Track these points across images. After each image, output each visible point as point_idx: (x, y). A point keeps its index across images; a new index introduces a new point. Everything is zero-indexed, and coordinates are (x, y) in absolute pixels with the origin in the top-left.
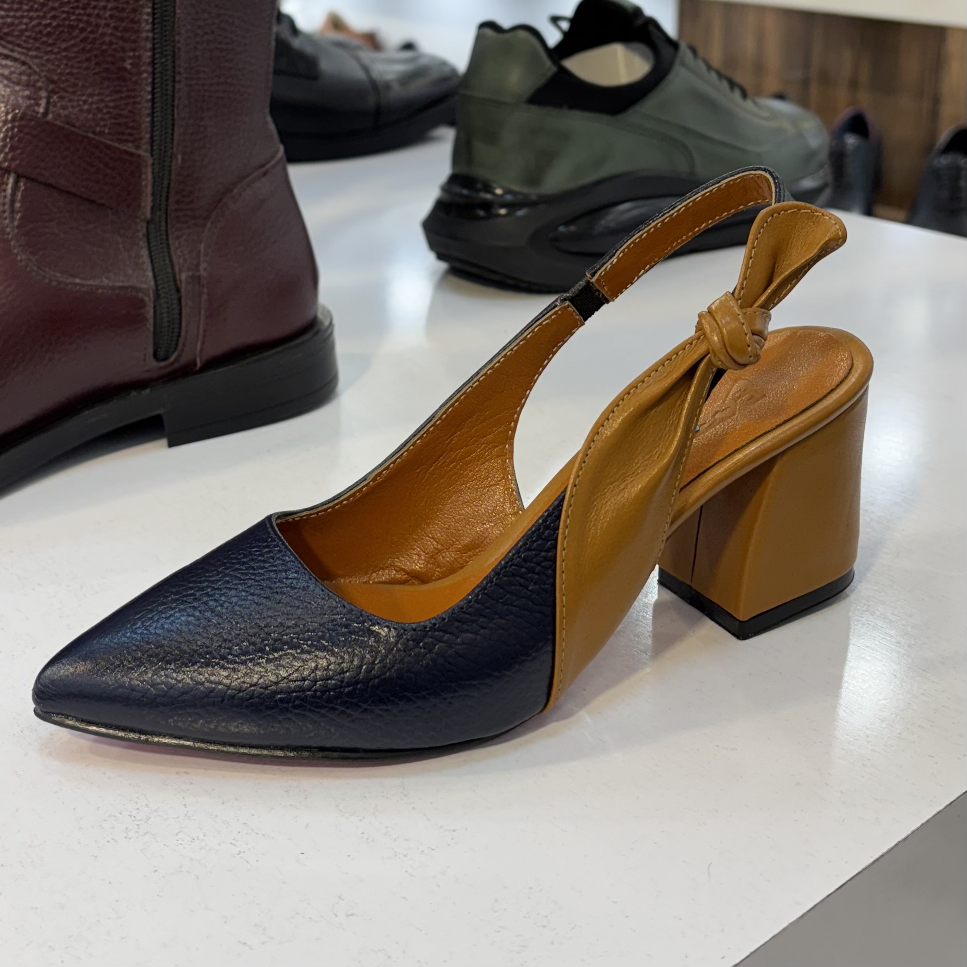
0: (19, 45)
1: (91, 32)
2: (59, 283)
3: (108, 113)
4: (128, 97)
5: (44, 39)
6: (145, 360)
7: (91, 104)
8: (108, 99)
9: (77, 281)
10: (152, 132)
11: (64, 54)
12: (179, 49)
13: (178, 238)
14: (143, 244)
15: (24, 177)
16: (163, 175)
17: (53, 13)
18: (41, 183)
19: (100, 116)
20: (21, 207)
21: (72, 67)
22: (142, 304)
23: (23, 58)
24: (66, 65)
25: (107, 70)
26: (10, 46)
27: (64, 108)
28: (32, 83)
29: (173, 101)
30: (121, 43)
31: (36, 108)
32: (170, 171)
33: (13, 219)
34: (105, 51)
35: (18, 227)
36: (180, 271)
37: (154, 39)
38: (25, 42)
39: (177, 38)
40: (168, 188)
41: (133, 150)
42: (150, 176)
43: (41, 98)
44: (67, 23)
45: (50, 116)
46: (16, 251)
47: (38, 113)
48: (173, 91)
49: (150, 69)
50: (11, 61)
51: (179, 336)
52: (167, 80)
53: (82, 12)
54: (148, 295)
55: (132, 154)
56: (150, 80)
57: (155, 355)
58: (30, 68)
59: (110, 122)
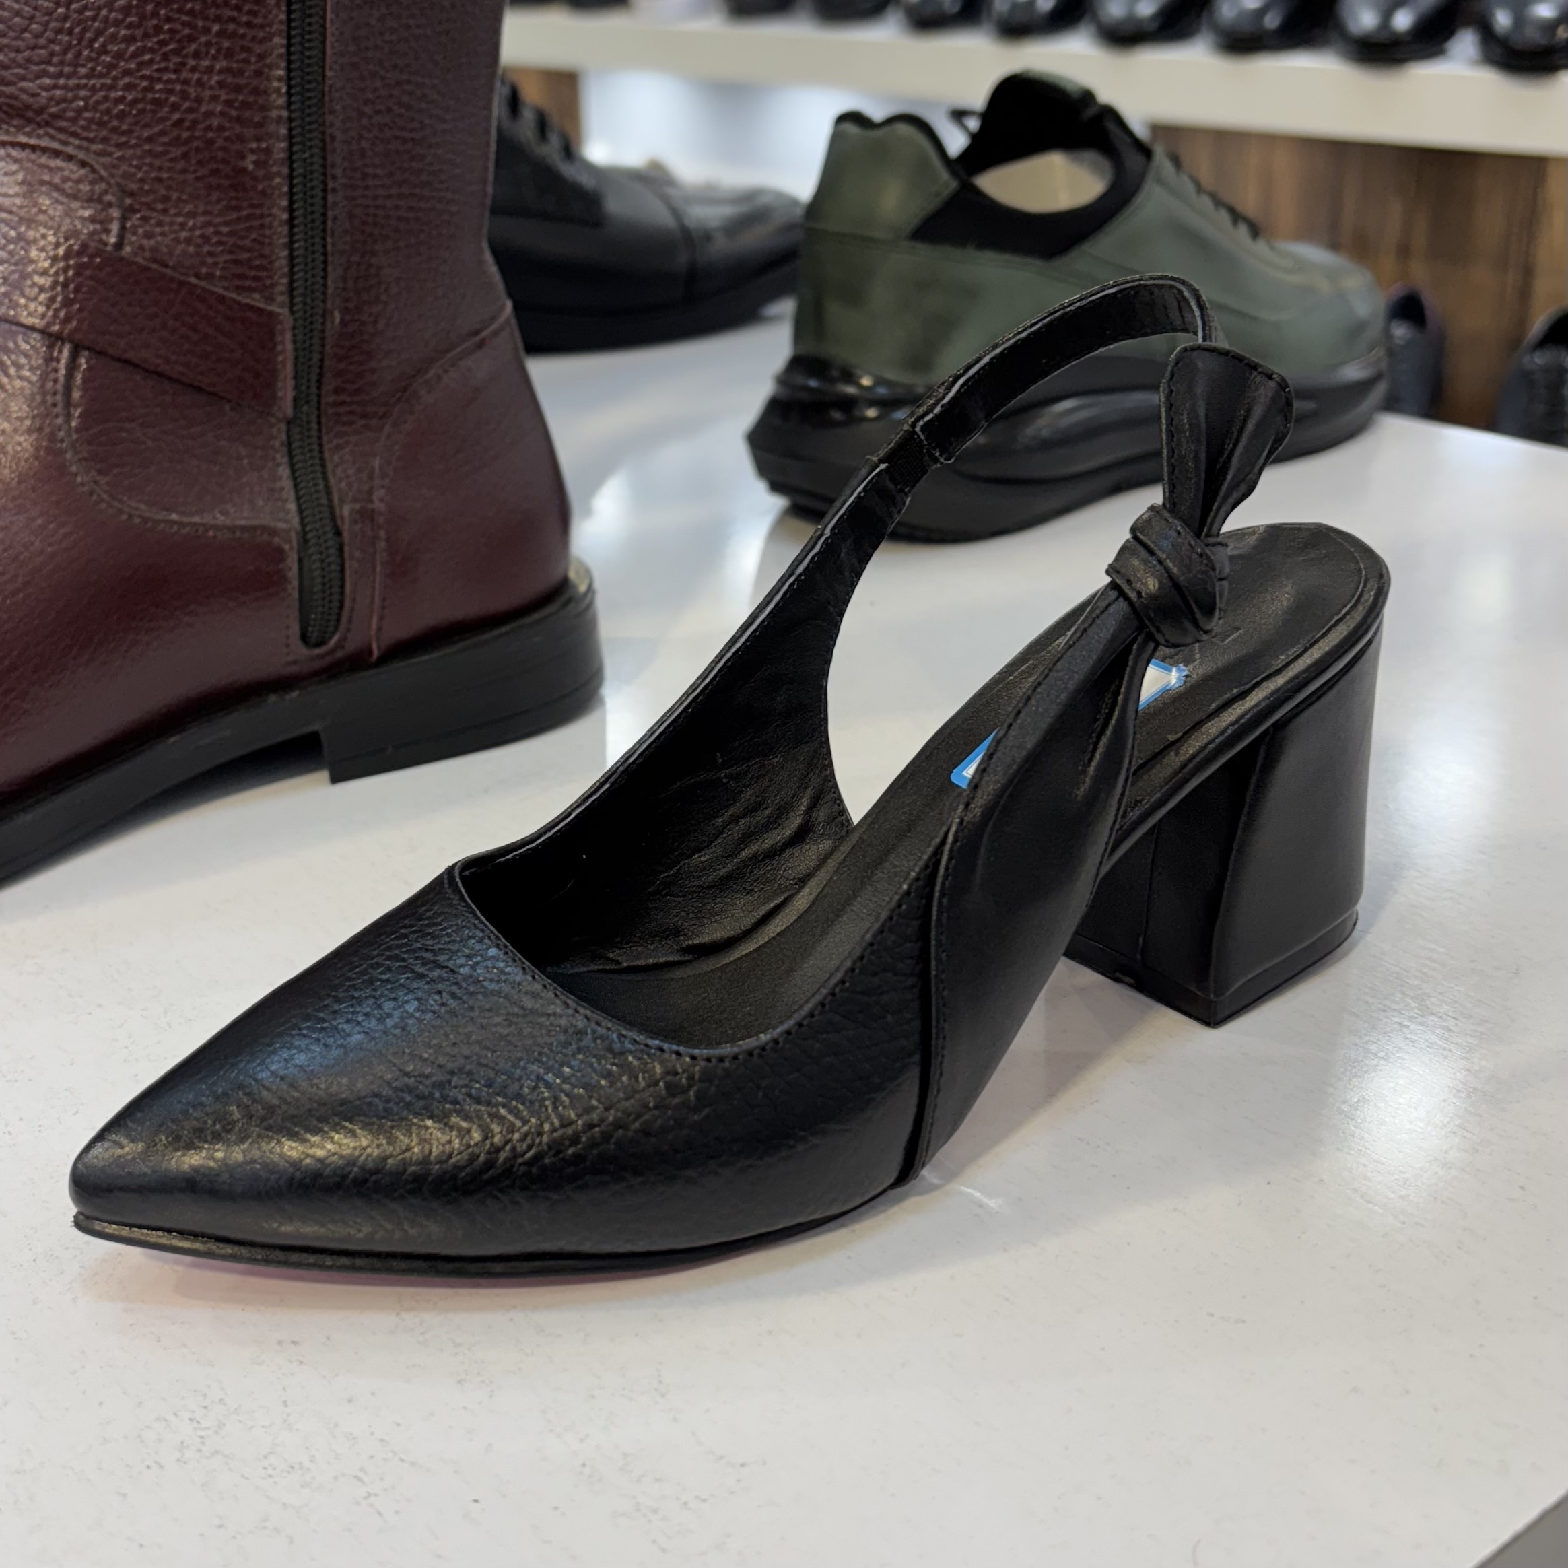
0: (75, 135)
1: (190, 110)
2: (145, 520)
3: (220, 243)
4: (250, 217)
5: (115, 123)
6: (288, 645)
7: (193, 229)
8: (218, 220)
9: (174, 517)
10: (292, 273)
11: (147, 147)
12: (333, 138)
13: (338, 448)
14: (282, 458)
15: (88, 349)
16: (311, 345)
17: (127, 80)
18: (113, 358)
19: (206, 249)
20: (82, 397)
21: (160, 169)
22: (279, 554)
23: (81, 155)
24: (151, 165)
25: (215, 172)
26: (62, 136)
27: (148, 235)
28: (95, 197)
29: (324, 222)
30: (238, 129)
31: (104, 237)
32: (323, 339)
33: (68, 416)
34: (211, 142)
35: (77, 430)
36: (342, 501)
37: (290, 120)
38: (83, 128)
39: (329, 118)
40: (321, 367)
41: (261, 305)
42: (289, 346)
43: (112, 220)
44: (150, 96)
45: (127, 249)
46: (74, 468)
47: (106, 244)
48: (324, 206)
49: (285, 171)
50: (63, 160)
51: (341, 607)
52: (312, 188)
53: (173, 77)
54: (290, 542)
55: (260, 311)
56: (286, 189)
57: (304, 638)
58: (93, 170)
59: (223, 259)
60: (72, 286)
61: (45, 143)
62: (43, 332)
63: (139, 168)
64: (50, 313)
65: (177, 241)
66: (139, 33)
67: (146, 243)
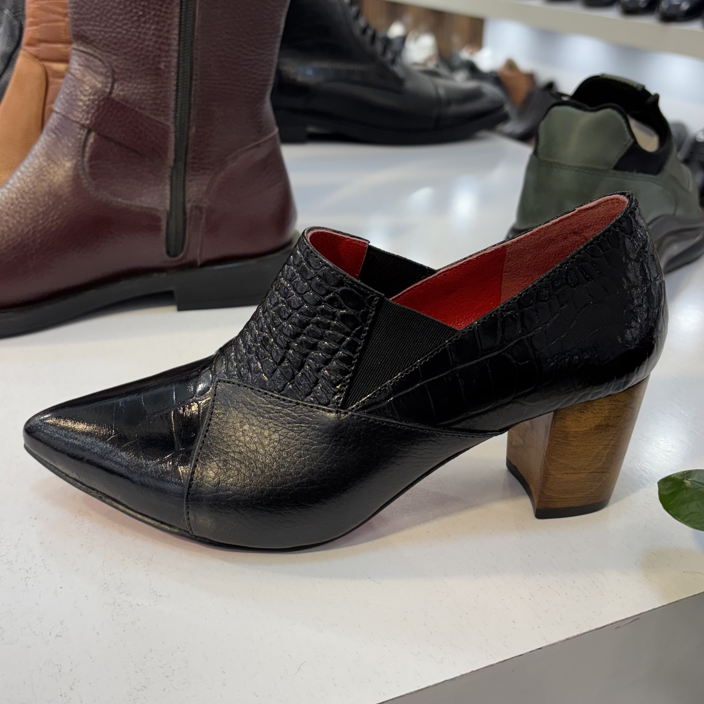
0: (99, 49)
1: (141, 43)
2: (108, 200)
3: (149, 96)
4: (161, 87)
6: (160, 255)
8: (149, 87)
9: (120, 200)
12: (196, 59)
13: (194, 180)
14: (168, 181)
15: (95, 132)
16: (183, 139)
19: (144, 98)
20: (89, 150)
21: (128, 65)
23: (100, 57)
24: (125, 63)
25: (149, 68)
26: (94, 49)
27: (122, 90)
28: (104, 73)
30: (158, 52)
31: (105, 89)
32: (188, 137)
33: (84, 157)
34: (147, 57)
35: (86, 162)
37: (179, 51)
38: (102, 47)
39: (195, 51)
40: (187, 148)
41: (163, 121)
42: (173, 139)
43: (109, 83)
44: (126, 37)
45: (113, 95)
46: (82, 177)
47: (105, 92)
48: (191, 86)
49: (176, 70)
50: (94, 58)
53: (135, 30)
54: (164, 215)
56: (175, 77)
57: (168, 253)
58: (104, 63)
59: (150, 102)
61: (89, 50)
62: (78, 123)
63: (121, 63)
64: (81, 117)
65: (133, 93)
66: (124, 12)
67: (122, 93)
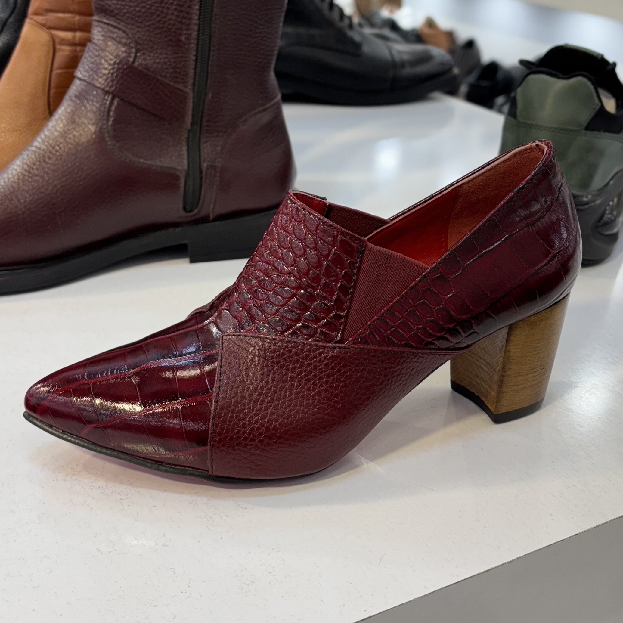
0: (122, 21)
1: (164, 17)
2: (131, 160)
3: (169, 65)
4: (182, 57)
5: (137, 19)
6: (178, 210)
7: (161, 59)
8: (170, 57)
9: (142, 160)
10: (194, 79)
12: (214, 32)
14: (184, 143)
15: (118, 97)
16: (200, 104)
18: (126, 102)
19: (165, 67)
20: (114, 114)
21: (151, 36)
22: (177, 178)
23: (124, 29)
24: (148, 35)
25: (171, 40)
26: (118, 21)
27: (145, 59)
28: (127, 44)
29: (208, 62)
30: (180, 26)
31: (129, 59)
32: (204, 103)
33: (108, 121)
34: (170, 29)
35: (111, 126)
36: (204, 161)
37: (199, 24)
38: (126, 19)
39: (213, 25)
40: (203, 113)
41: (182, 88)
42: (191, 104)
43: (132, 53)
44: (150, 11)
45: (136, 64)
46: (107, 139)
47: (129, 61)
48: (209, 56)
49: (196, 42)
50: (118, 30)
52: (205, 49)
54: (182, 174)
55: (182, 91)
56: (195, 48)
57: (185, 209)
58: (127, 34)
59: (171, 71)
60: (115, 75)
61: (112, 23)
62: (103, 90)
63: (144, 35)
64: (106, 84)
65: (154, 62)
67: (144, 62)
